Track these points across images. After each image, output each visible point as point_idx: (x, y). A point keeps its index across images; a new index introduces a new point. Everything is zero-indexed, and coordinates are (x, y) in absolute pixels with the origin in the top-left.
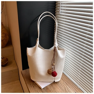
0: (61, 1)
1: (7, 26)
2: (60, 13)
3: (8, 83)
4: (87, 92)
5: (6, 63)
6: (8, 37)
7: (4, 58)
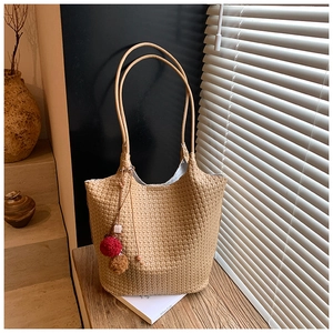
0: (222, 3)
1: (39, 85)
2: (219, 48)
3: (31, 284)
4: (283, 327)
5: (28, 215)
6: (37, 124)
7: (20, 197)
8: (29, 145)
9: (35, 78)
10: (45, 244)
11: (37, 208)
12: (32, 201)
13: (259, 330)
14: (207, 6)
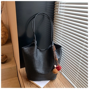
1: (8, 24)
2: (59, 13)
4: (78, 87)
5: (5, 60)
6: (7, 35)
7: (3, 55)
8: (5, 41)
9: (6, 22)
10: (11, 68)
11: (8, 58)
12: (7, 56)
13: (71, 88)
14: (55, 2)
